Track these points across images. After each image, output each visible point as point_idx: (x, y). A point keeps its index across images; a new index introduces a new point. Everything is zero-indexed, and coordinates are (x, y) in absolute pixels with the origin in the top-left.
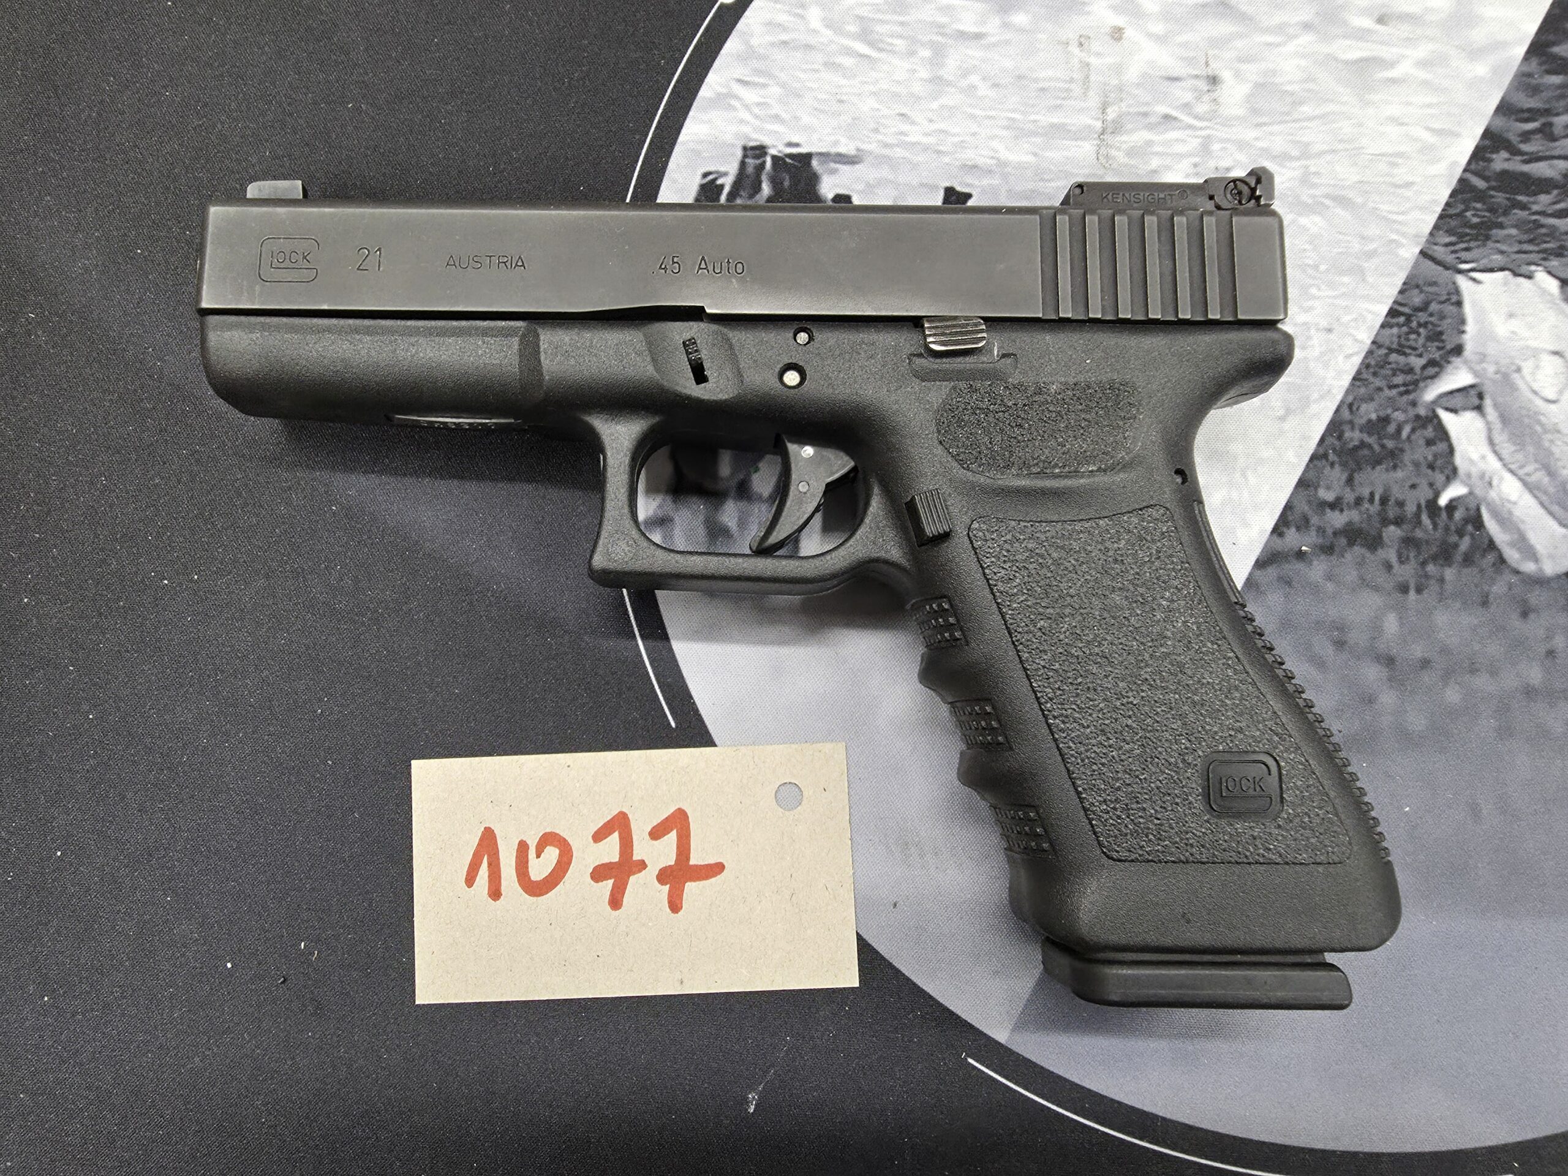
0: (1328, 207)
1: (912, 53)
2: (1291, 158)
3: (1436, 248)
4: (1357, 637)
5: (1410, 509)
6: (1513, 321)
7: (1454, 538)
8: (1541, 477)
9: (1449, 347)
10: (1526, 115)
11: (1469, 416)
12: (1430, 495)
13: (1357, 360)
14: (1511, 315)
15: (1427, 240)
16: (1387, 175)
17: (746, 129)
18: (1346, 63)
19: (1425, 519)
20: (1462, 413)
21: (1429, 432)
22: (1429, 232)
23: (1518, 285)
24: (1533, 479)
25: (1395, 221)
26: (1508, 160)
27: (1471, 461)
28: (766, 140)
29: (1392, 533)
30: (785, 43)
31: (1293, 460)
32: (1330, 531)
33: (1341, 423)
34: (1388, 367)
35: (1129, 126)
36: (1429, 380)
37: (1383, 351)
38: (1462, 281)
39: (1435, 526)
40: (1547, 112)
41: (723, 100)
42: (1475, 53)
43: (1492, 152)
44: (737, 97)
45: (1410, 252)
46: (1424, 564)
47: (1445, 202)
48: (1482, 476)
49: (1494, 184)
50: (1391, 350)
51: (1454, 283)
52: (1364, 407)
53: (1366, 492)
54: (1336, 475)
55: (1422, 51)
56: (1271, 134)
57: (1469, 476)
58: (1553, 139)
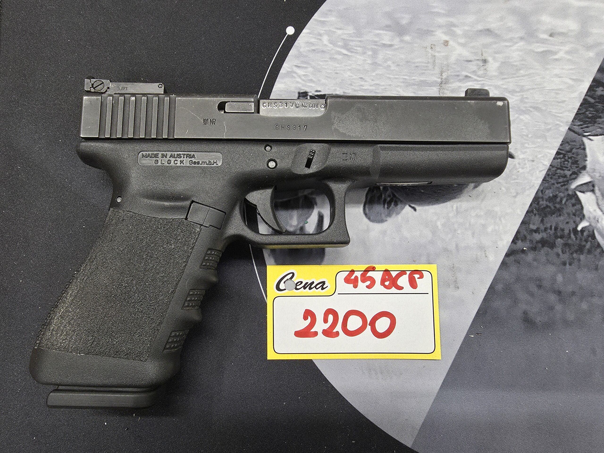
0: (531, 111)
1: (364, 53)
2: (517, 92)
3: (575, 127)
4: (546, 284)
5: (566, 232)
7: (584, 243)
9: (581, 166)
11: (589, 194)
12: (574, 226)
13: (544, 173)
15: (571, 124)
17: (299, 85)
18: (537, 53)
19: (572, 236)
20: (586, 193)
21: (573, 201)
22: (572, 120)
25: (558, 116)
26: (602, 91)
27: (590, 212)
28: (307, 90)
29: (559, 241)
30: (314, 50)
31: (520, 213)
32: (534, 242)
33: (539, 198)
34: (556, 175)
35: (452, 80)
36: (573, 180)
37: (554, 169)
38: (585, 140)
39: (576, 238)
41: (290, 74)
42: (589, 48)
43: (596, 88)
44: (295, 73)
45: (564, 129)
46: (572, 254)
47: (578, 108)
48: (595, 218)
49: (597, 100)
50: (558, 169)
51: (582, 141)
52: (547, 191)
53: (549, 225)
54: (537, 219)
55: (567, 48)
56: (508, 82)
57: (589, 218)
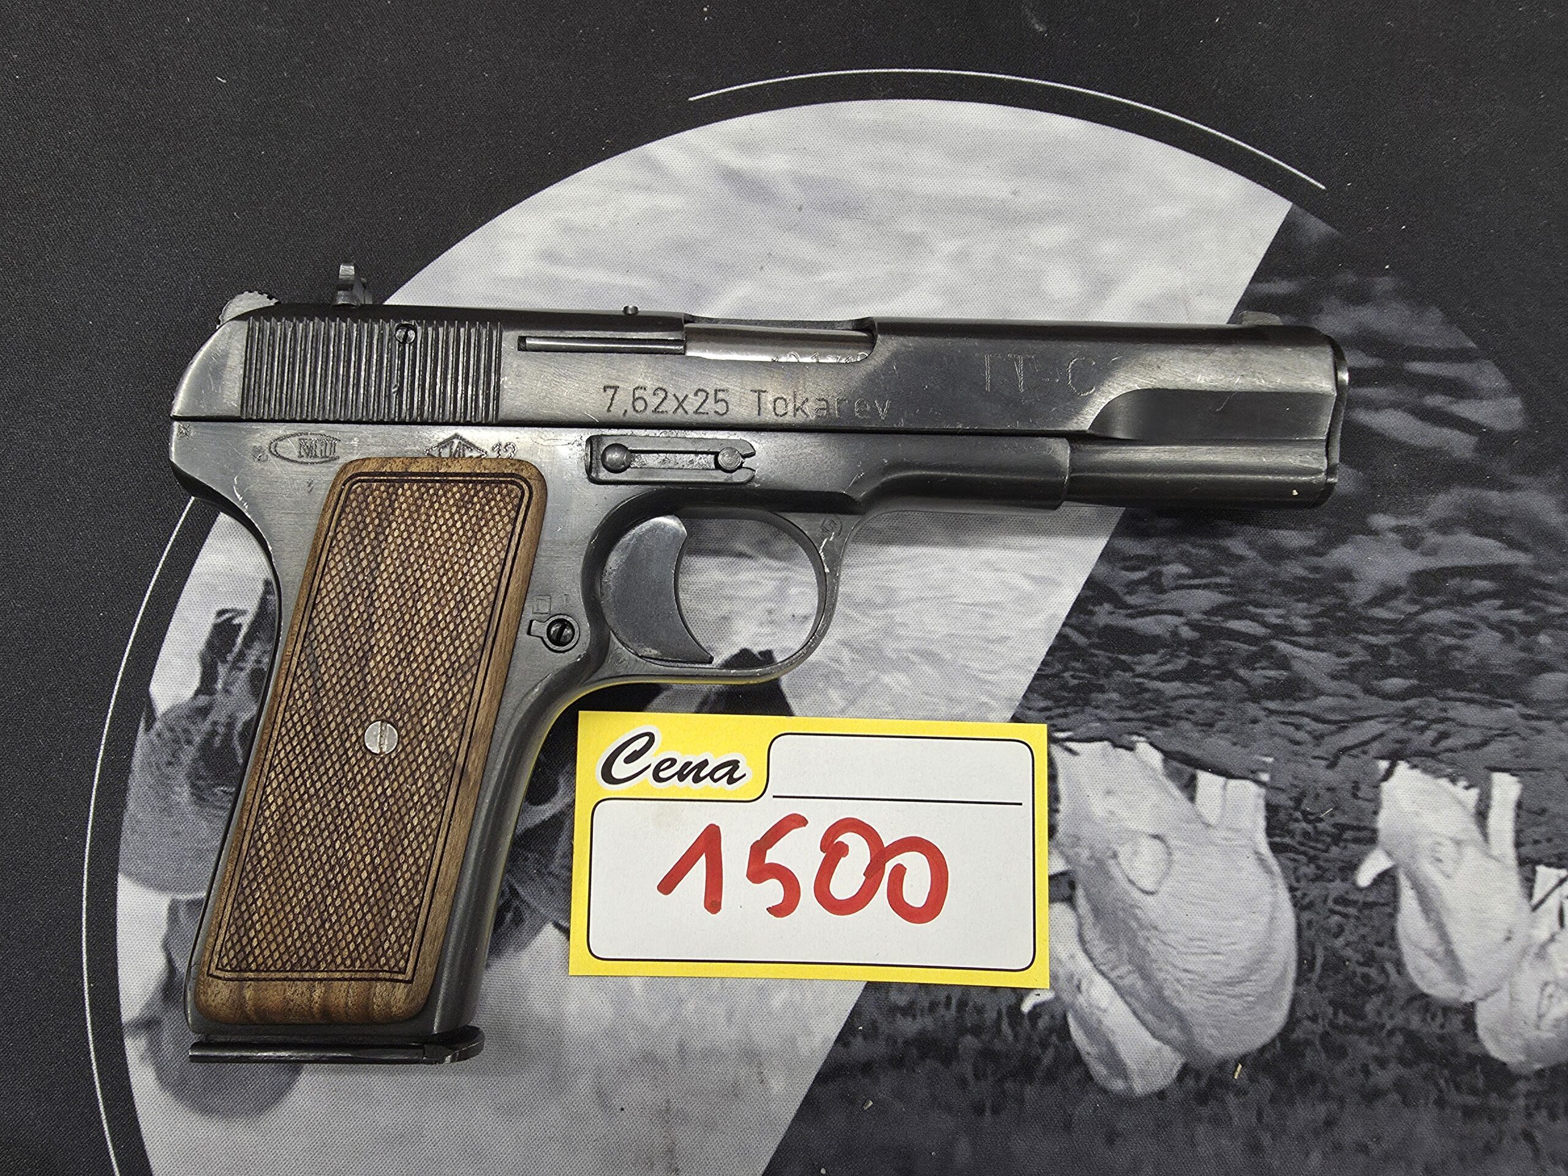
0: (913, 664)
5: (990, 1015)
6: (1112, 801)
7: (1037, 1051)
8: (1133, 980)
10: (1133, 563)
11: (1062, 909)
14: (1109, 792)
16: (981, 627)
19: (1005, 1026)
23: (1118, 758)
24: (1126, 982)
25: (985, 682)
26: (1111, 613)
29: (969, 1041)
32: (900, 1042)
39: (1016, 1036)
40: (1157, 560)
43: (1094, 605)
46: (1001, 1081)
47: (1041, 660)
48: (1070, 978)
49: (1096, 640)
58: (1162, 590)
